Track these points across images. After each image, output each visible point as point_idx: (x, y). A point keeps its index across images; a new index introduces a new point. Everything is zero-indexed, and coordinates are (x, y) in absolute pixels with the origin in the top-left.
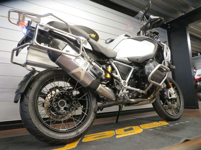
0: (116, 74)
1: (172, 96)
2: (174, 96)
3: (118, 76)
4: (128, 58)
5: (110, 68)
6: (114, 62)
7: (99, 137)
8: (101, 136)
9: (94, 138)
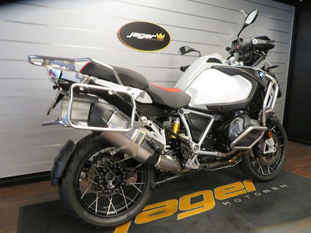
0: (186, 135)
1: (269, 149)
2: (272, 150)
3: (189, 137)
4: (207, 106)
5: (177, 122)
6: (185, 113)
7: (157, 213)
8: (159, 213)
9: (149, 216)
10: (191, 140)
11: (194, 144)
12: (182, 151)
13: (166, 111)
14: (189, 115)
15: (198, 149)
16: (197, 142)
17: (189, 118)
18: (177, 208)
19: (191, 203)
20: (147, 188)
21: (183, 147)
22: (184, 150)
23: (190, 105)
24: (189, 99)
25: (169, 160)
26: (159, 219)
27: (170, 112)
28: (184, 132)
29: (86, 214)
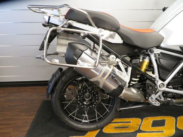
4: (181, 47)
5: (147, 61)
6: (155, 52)
7: (121, 127)
8: (123, 127)
9: (115, 128)
10: (157, 78)
11: (160, 82)
12: (147, 87)
13: (136, 50)
14: (159, 55)
15: (163, 87)
16: (164, 80)
17: (159, 58)
18: (139, 127)
19: (152, 126)
20: (113, 109)
21: (148, 84)
22: (148, 86)
23: (162, 45)
24: (162, 39)
25: (133, 93)
26: (121, 133)
27: (140, 51)
28: (151, 71)
29: (67, 119)
